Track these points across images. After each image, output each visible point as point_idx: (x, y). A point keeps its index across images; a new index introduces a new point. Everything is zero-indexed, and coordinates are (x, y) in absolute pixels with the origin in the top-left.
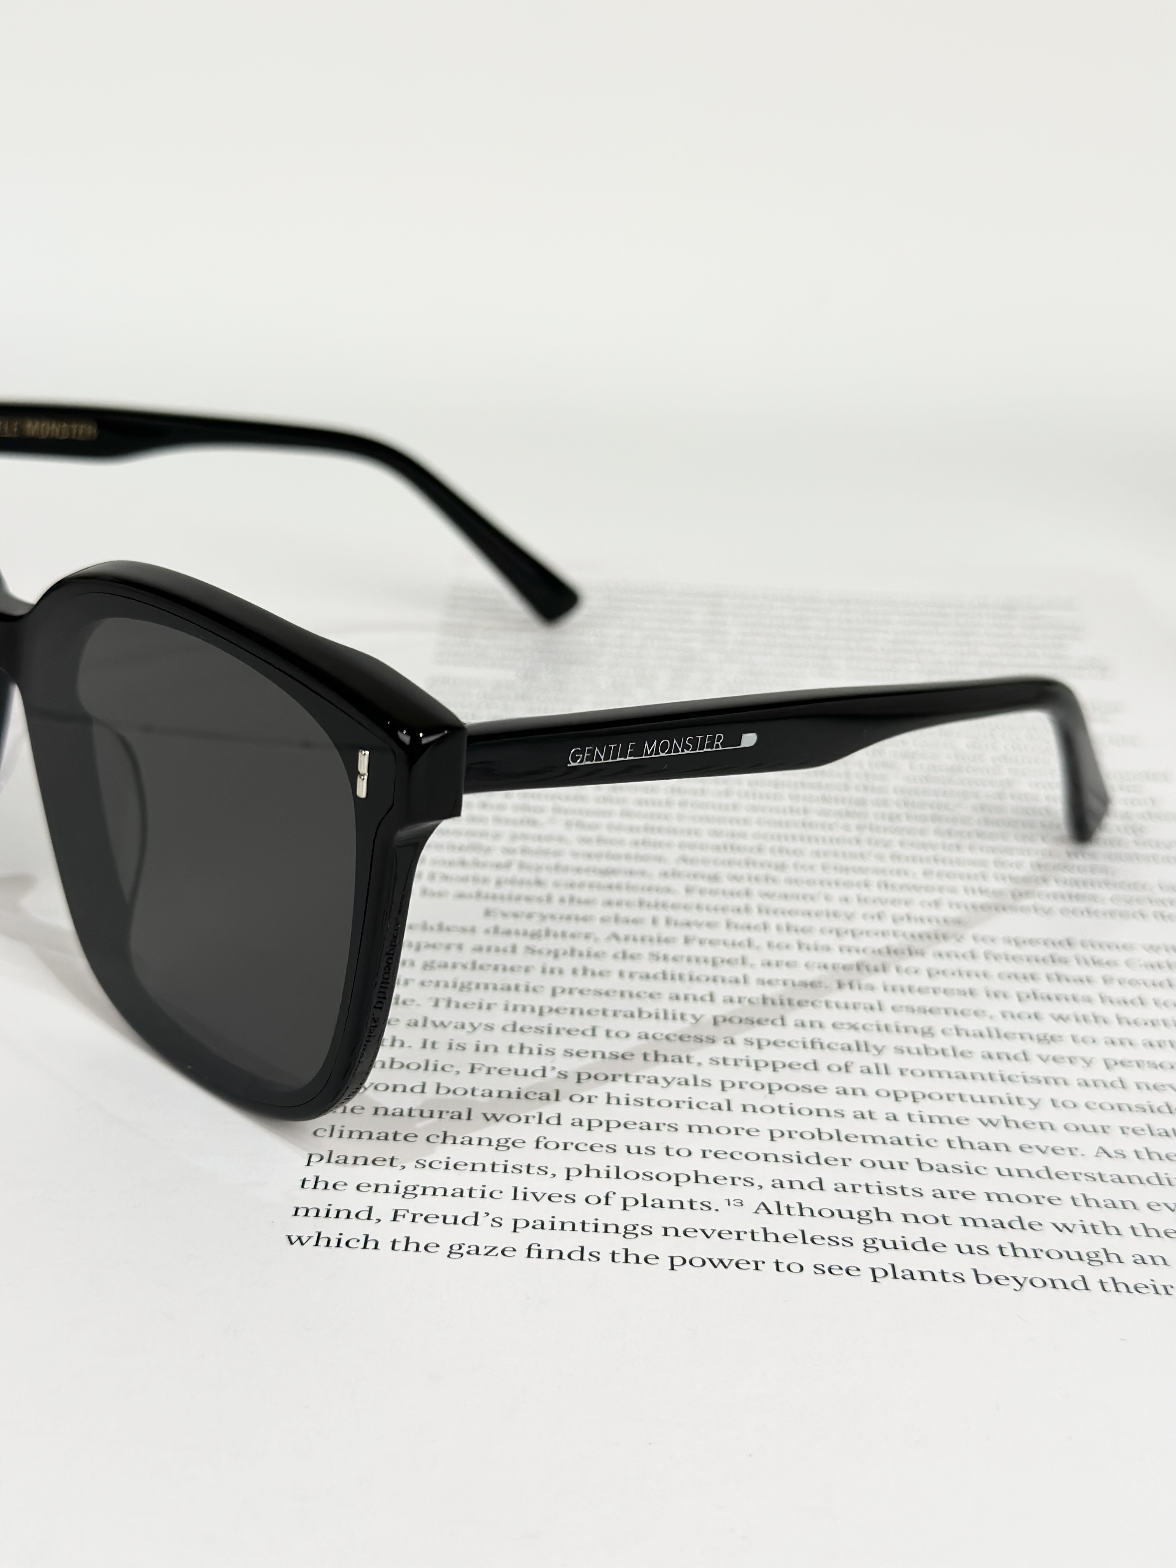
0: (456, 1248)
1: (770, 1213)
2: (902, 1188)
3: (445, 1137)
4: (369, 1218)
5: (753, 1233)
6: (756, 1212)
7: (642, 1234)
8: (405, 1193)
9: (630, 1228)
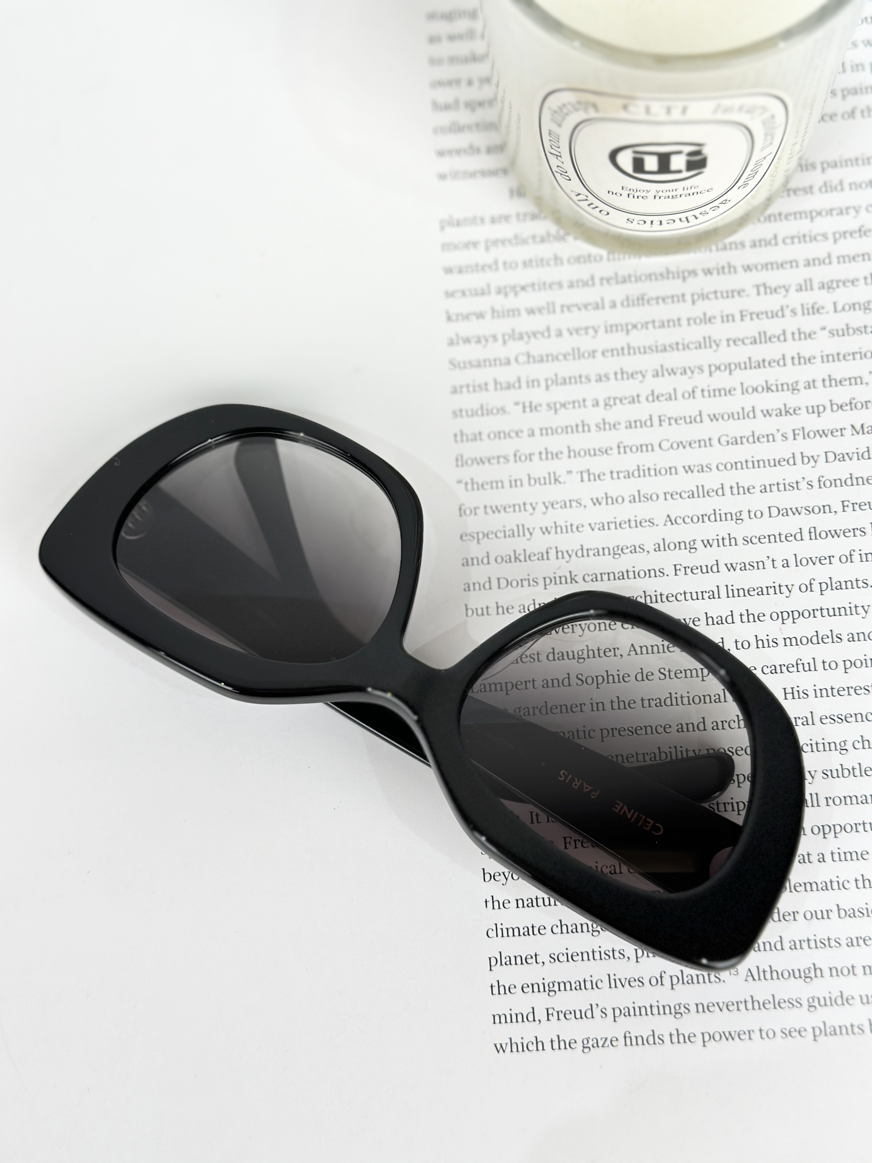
0: (585, 1042)
1: (754, 979)
2: (829, 939)
3: (561, 926)
4: (534, 1020)
5: (745, 1002)
6: (746, 980)
7: (685, 1013)
8: (549, 991)
9: (677, 1008)
